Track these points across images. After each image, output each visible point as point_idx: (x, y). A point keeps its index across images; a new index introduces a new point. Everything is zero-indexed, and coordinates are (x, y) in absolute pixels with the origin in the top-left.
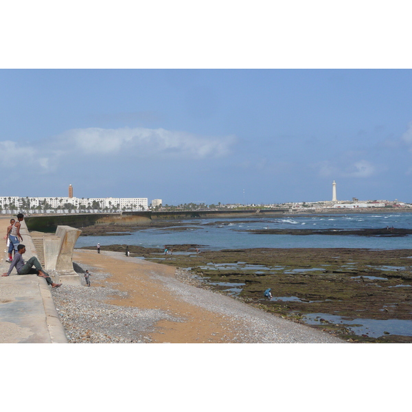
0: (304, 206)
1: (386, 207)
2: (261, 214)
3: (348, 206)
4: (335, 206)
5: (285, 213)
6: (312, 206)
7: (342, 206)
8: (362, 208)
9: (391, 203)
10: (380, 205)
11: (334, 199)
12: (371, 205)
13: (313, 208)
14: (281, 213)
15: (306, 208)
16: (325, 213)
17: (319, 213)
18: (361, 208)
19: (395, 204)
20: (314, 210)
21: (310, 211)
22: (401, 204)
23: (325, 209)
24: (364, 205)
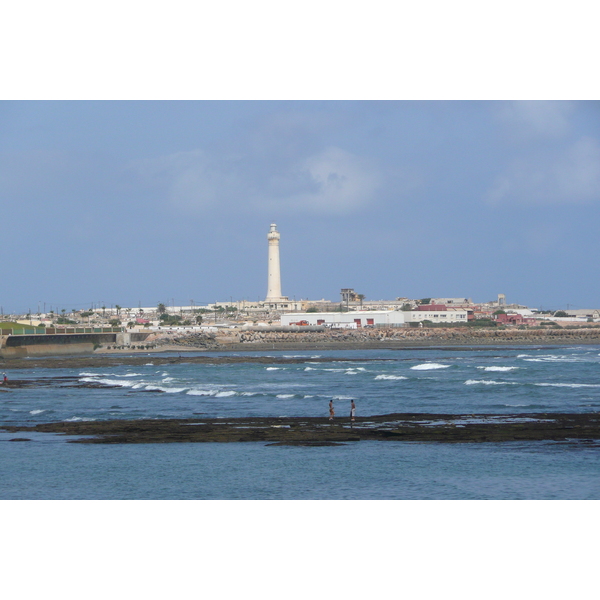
0: (167, 320)
1: (473, 322)
2: (11, 351)
3: (332, 319)
4: (285, 321)
5: (104, 349)
6: (199, 320)
7: (312, 319)
8: (388, 329)
9: (486, 309)
10: (452, 316)
11: (274, 293)
12: (419, 316)
13: (207, 328)
14: (89, 347)
15: (179, 330)
16: (254, 348)
17: (231, 347)
18: (382, 327)
19: (500, 313)
20: (212, 338)
21: (197, 339)
22: (525, 313)
23: (252, 331)
24: (391, 316)
